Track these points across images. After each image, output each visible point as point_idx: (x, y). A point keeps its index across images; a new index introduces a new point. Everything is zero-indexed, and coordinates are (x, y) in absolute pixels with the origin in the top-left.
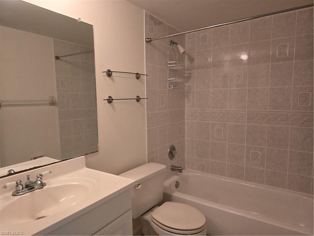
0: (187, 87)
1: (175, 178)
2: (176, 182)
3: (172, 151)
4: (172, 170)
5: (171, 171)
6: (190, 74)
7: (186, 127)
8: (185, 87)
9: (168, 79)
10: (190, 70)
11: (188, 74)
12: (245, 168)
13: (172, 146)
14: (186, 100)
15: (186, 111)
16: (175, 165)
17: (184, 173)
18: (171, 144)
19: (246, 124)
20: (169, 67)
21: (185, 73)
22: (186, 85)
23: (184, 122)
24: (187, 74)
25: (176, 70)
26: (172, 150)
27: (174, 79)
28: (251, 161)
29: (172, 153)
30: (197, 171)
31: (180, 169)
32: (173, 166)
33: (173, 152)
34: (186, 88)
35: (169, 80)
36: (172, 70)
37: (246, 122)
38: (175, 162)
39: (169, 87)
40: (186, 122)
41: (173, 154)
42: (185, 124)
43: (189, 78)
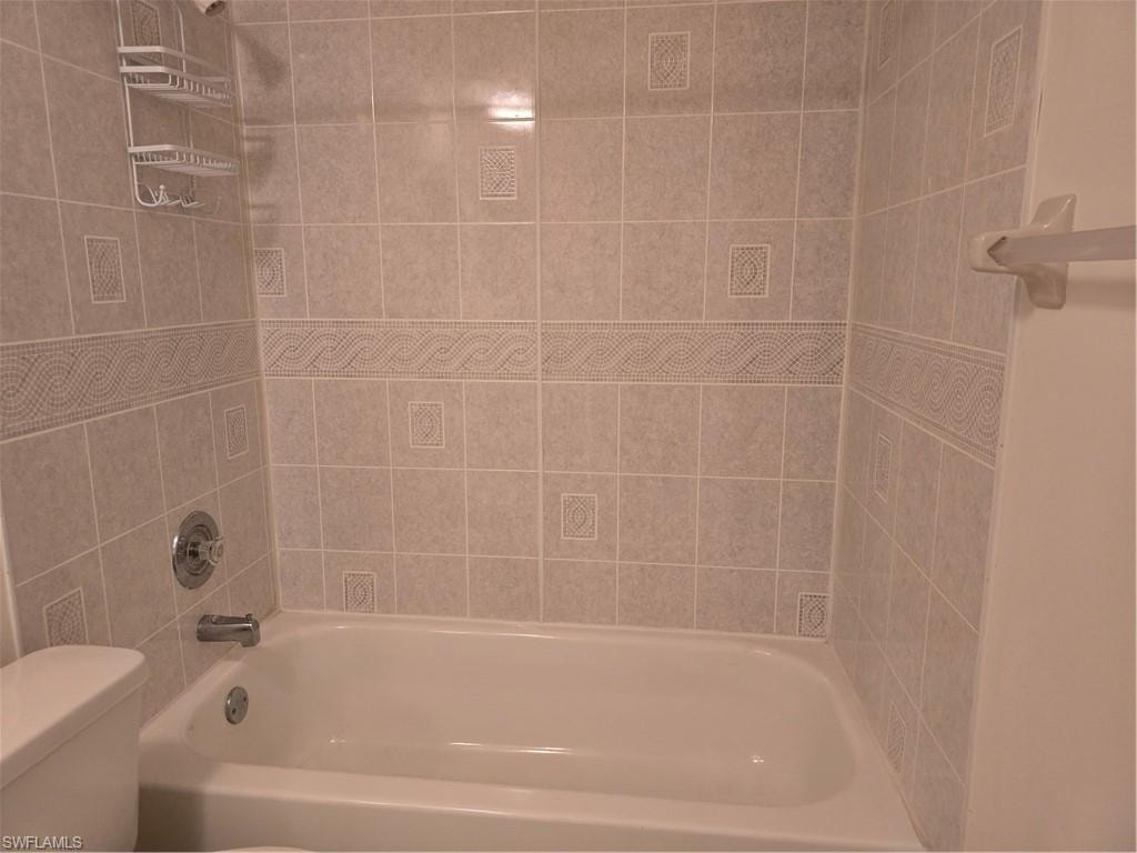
0: (254, 207)
1: (224, 672)
2: (231, 694)
3: (195, 545)
4: (203, 637)
5: (198, 643)
6: (268, 139)
7: (268, 408)
8: (245, 206)
9: (132, 149)
10: (263, 121)
11: (257, 144)
12: (541, 566)
13: (193, 516)
14: (259, 275)
15: (262, 333)
16: (216, 613)
17: (272, 635)
18: (188, 506)
19: (539, 383)
20: (132, 78)
21: (238, 136)
22: (252, 198)
23: (259, 384)
24: (249, 139)
25: (182, 108)
26: (192, 539)
27: (167, 147)
28: (562, 537)
29: (195, 554)
30: (339, 613)
32: (204, 619)
33: (200, 549)
34: (253, 214)
35: (139, 157)
36: (154, 101)
37: (539, 372)
38: (217, 597)
39: (146, 196)
40: (265, 389)
41: (201, 558)
42: (260, 396)
43: (263, 162)
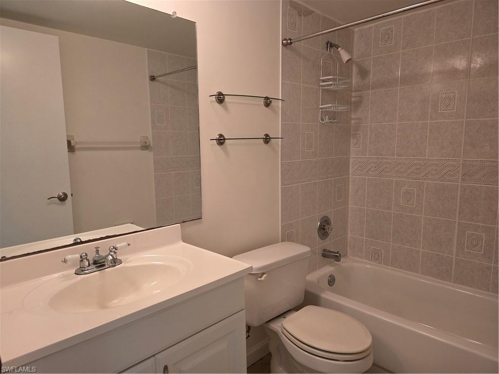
0: (353, 119)
1: (328, 270)
2: (330, 276)
3: (324, 226)
4: (324, 256)
5: (322, 257)
6: (361, 97)
7: (351, 187)
8: (351, 119)
9: (320, 107)
10: (360, 91)
11: (357, 98)
12: (454, 260)
13: (325, 217)
14: (352, 141)
15: (351, 161)
16: (328, 249)
17: (344, 263)
18: (324, 214)
19: (459, 184)
20: (322, 86)
21: (351, 96)
22: (353, 116)
23: (349, 178)
24: (355, 97)
25: (335, 92)
26: (324, 224)
27: (330, 105)
28: (466, 250)
29: (324, 229)
30: (368, 262)
31: (338, 256)
32: (324, 250)
33: (326, 228)
34: (353, 122)
35: (322, 109)
36: (328, 91)
37: (460, 180)
38: (329, 244)
39: (322, 120)
40: (350, 179)
41: (326, 231)
42: (348, 182)
43: (358, 105)
